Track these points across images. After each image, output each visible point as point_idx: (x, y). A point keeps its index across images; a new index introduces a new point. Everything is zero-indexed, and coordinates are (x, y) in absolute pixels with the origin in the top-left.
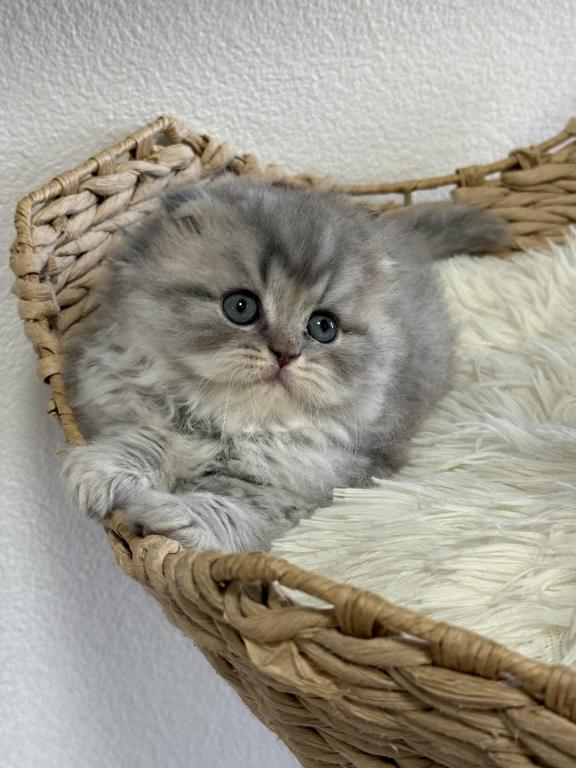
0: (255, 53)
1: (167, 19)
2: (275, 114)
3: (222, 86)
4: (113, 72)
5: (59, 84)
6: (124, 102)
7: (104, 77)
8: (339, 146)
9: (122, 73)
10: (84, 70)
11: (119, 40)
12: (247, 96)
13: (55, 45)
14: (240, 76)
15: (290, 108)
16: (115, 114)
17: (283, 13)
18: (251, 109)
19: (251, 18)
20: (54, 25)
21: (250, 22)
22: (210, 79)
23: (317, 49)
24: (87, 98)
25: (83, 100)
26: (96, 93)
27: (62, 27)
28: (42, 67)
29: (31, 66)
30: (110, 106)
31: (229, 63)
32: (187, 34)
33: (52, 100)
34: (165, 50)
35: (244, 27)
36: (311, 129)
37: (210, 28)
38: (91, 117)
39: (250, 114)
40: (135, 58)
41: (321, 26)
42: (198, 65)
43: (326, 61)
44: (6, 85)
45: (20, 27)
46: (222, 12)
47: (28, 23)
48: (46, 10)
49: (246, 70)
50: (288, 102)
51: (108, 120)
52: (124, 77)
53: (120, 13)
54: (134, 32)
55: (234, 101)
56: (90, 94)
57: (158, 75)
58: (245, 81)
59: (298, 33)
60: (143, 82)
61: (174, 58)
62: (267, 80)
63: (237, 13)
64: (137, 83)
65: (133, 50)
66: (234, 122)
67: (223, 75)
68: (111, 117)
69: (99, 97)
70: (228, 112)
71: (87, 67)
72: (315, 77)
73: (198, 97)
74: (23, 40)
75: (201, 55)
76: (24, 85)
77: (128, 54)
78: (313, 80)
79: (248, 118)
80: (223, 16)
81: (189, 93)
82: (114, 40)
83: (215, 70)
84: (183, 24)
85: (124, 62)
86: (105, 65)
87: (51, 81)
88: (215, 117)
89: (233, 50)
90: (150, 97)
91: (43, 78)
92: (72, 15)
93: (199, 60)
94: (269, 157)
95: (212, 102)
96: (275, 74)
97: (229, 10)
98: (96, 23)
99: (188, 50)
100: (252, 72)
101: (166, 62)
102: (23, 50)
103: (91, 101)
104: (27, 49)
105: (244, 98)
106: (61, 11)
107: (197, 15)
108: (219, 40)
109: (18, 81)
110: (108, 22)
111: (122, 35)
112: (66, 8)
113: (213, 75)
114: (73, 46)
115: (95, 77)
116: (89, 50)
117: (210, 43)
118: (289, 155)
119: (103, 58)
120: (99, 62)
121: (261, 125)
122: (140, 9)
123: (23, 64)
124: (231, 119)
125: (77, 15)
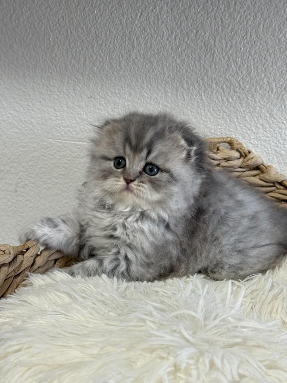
0: (283, 123)
1: (243, 98)
3: (265, 132)
4: (217, 114)
5: (194, 112)
6: (219, 127)
7: (213, 115)
9: (220, 115)
10: (205, 110)
12: (276, 140)
13: (195, 97)
14: (274, 131)
16: (214, 131)
18: (278, 147)
19: (283, 107)
20: (196, 89)
21: (283, 109)
22: (259, 128)
24: (204, 121)
25: (202, 122)
26: (208, 120)
27: (198, 90)
28: (188, 104)
29: (184, 103)
30: (213, 127)
31: (270, 124)
32: (251, 106)
34: (240, 111)
35: (279, 110)
37: (263, 107)
38: (204, 129)
39: (277, 149)
40: (227, 111)
42: (255, 121)
45: (183, 87)
46: (269, 101)
47: (185, 86)
48: (193, 83)
49: (278, 129)
51: (211, 132)
52: (221, 117)
53: (223, 91)
54: (228, 100)
55: (269, 141)
56: (205, 120)
57: (235, 120)
58: (276, 134)
60: (229, 121)
61: (244, 115)
63: (276, 103)
64: (226, 121)
65: (226, 107)
66: (268, 150)
67: (266, 128)
68: (213, 131)
69: (209, 122)
70: (266, 145)
71: (206, 109)
73: (253, 134)
74: (183, 92)
75: (256, 117)
76: (180, 109)
77: (224, 108)
79: (276, 150)
80: (270, 103)
81: (248, 132)
82: (219, 100)
83: (262, 125)
84: (250, 102)
85: (222, 111)
86: (213, 110)
87: (190, 110)
88: (259, 145)
89: (272, 119)
90: (231, 128)
91: (188, 108)
92: (203, 88)
93: (255, 119)
94: (284, 171)
95: (259, 138)
97: (272, 101)
98: (212, 93)
99: (251, 113)
100: (280, 130)
101: (240, 115)
103: (205, 123)
104: (183, 96)
105: (275, 141)
106: (199, 85)
107: (257, 100)
108: (266, 113)
109: (178, 107)
110: (217, 94)
111: (222, 100)
112: (201, 84)
113: (261, 127)
114: (202, 99)
115: (209, 114)
116: (208, 102)
117: (261, 112)
119: (213, 107)
120: (211, 109)
121: (281, 155)
122: (232, 91)
123: (181, 101)
124: (267, 148)
125: (205, 87)
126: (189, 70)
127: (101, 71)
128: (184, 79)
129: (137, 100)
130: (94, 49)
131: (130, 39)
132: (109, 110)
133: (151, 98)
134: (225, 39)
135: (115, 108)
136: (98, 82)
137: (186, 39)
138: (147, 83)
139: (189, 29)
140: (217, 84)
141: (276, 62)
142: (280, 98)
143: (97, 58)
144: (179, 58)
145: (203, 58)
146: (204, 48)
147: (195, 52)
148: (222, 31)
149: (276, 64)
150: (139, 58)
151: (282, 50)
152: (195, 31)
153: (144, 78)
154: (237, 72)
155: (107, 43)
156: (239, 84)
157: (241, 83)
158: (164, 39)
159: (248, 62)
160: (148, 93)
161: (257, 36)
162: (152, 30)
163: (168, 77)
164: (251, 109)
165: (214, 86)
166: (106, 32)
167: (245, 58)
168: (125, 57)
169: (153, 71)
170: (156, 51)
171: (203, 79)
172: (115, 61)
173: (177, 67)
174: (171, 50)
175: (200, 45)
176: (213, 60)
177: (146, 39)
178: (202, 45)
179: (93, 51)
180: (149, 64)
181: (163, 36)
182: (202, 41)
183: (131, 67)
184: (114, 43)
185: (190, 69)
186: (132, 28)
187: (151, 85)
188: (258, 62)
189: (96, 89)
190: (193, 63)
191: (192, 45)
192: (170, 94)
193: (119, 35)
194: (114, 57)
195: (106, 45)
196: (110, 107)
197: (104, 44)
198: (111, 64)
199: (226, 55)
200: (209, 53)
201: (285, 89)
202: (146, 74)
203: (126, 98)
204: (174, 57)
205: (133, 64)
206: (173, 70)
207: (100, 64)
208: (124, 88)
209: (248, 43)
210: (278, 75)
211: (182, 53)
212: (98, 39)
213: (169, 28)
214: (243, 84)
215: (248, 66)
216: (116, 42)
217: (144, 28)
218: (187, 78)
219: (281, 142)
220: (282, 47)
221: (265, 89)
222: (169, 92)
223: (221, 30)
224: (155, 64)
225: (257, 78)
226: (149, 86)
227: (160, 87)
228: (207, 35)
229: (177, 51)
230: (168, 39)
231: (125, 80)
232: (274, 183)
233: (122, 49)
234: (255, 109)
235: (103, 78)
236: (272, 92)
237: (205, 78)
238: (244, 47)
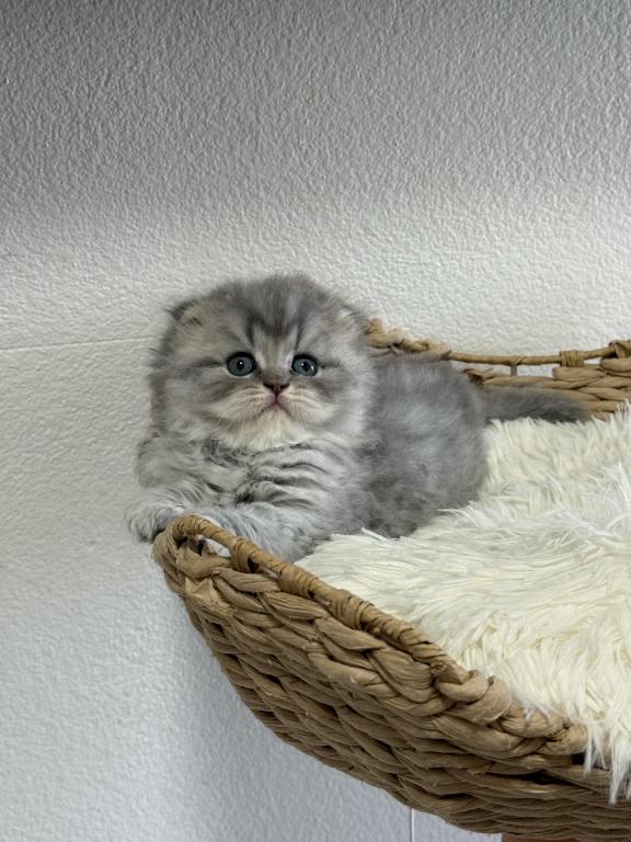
0: (388, 241)
1: (317, 208)
2: (403, 290)
3: (359, 263)
4: (271, 244)
5: (228, 249)
7: (264, 248)
8: (457, 321)
9: (277, 246)
10: (248, 241)
11: (277, 221)
12: (380, 273)
13: (227, 220)
14: (375, 257)
15: (416, 286)
17: (413, 212)
18: (382, 284)
19: (386, 214)
20: (228, 206)
21: (385, 217)
22: (348, 257)
23: (441, 242)
24: (248, 262)
25: (246, 264)
26: (256, 258)
27: (234, 208)
28: (216, 237)
29: (207, 234)
31: (366, 246)
32: (332, 221)
33: (221, 261)
34: (313, 232)
35: (379, 220)
36: (433, 305)
37: (351, 218)
39: (381, 287)
40: (289, 236)
41: (445, 224)
42: (340, 245)
43: (449, 252)
44: (187, 246)
45: (202, 205)
46: (362, 207)
47: (208, 203)
48: (222, 194)
49: (380, 253)
50: (415, 282)
52: (279, 249)
53: (280, 201)
54: (289, 216)
55: (367, 276)
56: (251, 259)
57: (306, 250)
58: (379, 261)
59: (425, 228)
60: (294, 254)
61: (320, 238)
62: (397, 262)
63: (374, 209)
64: (289, 255)
65: (288, 229)
66: (367, 292)
67: (361, 255)
70: (363, 283)
71: (251, 238)
72: (439, 265)
73: (339, 270)
74: (203, 215)
75: (343, 239)
76: (201, 247)
77: (284, 232)
78: (437, 267)
79: (379, 291)
80: (363, 210)
81: (330, 266)
82: (273, 221)
83: (353, 250)
84: (330, 214)
85: (280, 238)
86: (265, 238)
87: (221, 247)
89: (370, 237)
91: (215, 243)
92: (242, 201)
93: (340, 241)
94: (395, 323)
95: (350, 275)
96: (403, 258)
97: (367, 206)
98: (260, 207)
99: (332, 233)
100: (384, 255)
101: (314, 241)
102: (202, 222)
103: (252, 265)
104: (205, 221)
105: (377, 275)
106: (235, 196)
107: (342, 208)
108: (358, 228)
109: (197, 245)
110: (270, 207)
111: (280, 218)
112: (238, 195)
113: (351, 255)
114: (241, 222)
115: (256, 246)
116: (254, 226)
117: (350, 229)
118: (414, 324)
119: (264, 234)
120: (261, 236)
121: (390, 297)
122: (296, 199)
123: (202, 232)
124: (365, 290)
125: (246, 200)
126: (212, 172)
127: (29, 198)
128: (205, 190)
129: (111, 244)
130: (10, 155)
131: (87, 128)
132: (52, 274)
133: (140, 235)
134: (275, 107)
135: (64, 267)
136: (24, 221)
137: (203, 116)
138: (130, 209)
139: (206, 98)
140: (267, 190)
141: (367, 137)
142: (380, 199)
143: (17, 173)
144: (192, 152)
145: (238, 147)
146: (237, 128)
147: (221, 138)
148: (269, 95)
149: (368, 142)
150: (109, 162)
151: (375, 116)
152: (218, 99)
153: (123, 199)
154: (302, 164)
155: (38, 141)
156: (308, 186)
157: (311, 183)
158: (158, 120)
159: (320, 143)
160: (134, 226)
161: (331, 97)
162: (134, 105)
163: (172, 191)
164: (333, 227)
165: (262, 194)
166: (35, 121)
167: (314, 136)
168: (80, 165)
169: (141, 182)
170: (143, 145)
171: (240, 184)
172: (57, 174)
173: (188, 170)
174: (175, 139)
175: (229, 124)
176: (256, 150)
177: (122, 124)
178: (235, 122)
179: (8, 160)
180: (132, 171)
181: (156, 115)
182: (233, 116)
183: (94, 183)
184: (53, 140)
185: (214, 169)
186: (91, 107)
187: (139, 211)
188: (336, 142)
189: (20, 236)
190: (218, 158)
191: (216, 125)
192: (178, 222)
193: (63, 122)
194: (55, 167)
195: (36, 145)
196: (54, 268)
197: (31, 144)
198: (49, 181)
199: (279, 136)
200: (249, 137)
201: (386, 182)
202: (126, 191)
203: (88, 244)
204: (181, 152)
205: (98, 175)
206: (181, 177)
207: (25, 183)
208: (81, 226)
209: (317, 110)
210: (373, 159)
211: (197, 143)
212: (17, 135)
213: (168, 98)
214: (314, 183)
215: (320, 152)
216: (57, 135)
217: (117, 104)
218: (209, 186)
219: (388, 273)
220: (375, 111)
221: (354, 187)
222: (176, 219)
223: (266, 92)
224: (144, 170)
225: (338, 170)
226: (136, 213)
227: (157, 212)
228: (242, 105)
229: (187, 140)
230: (167, 120)
231: (84, 210)
232: (389, 347)
233: (71, 148)
234: (338, 224)
235: (35, 212)
236: (365, 190)
237: (245, 182)
238: (311, 118)
